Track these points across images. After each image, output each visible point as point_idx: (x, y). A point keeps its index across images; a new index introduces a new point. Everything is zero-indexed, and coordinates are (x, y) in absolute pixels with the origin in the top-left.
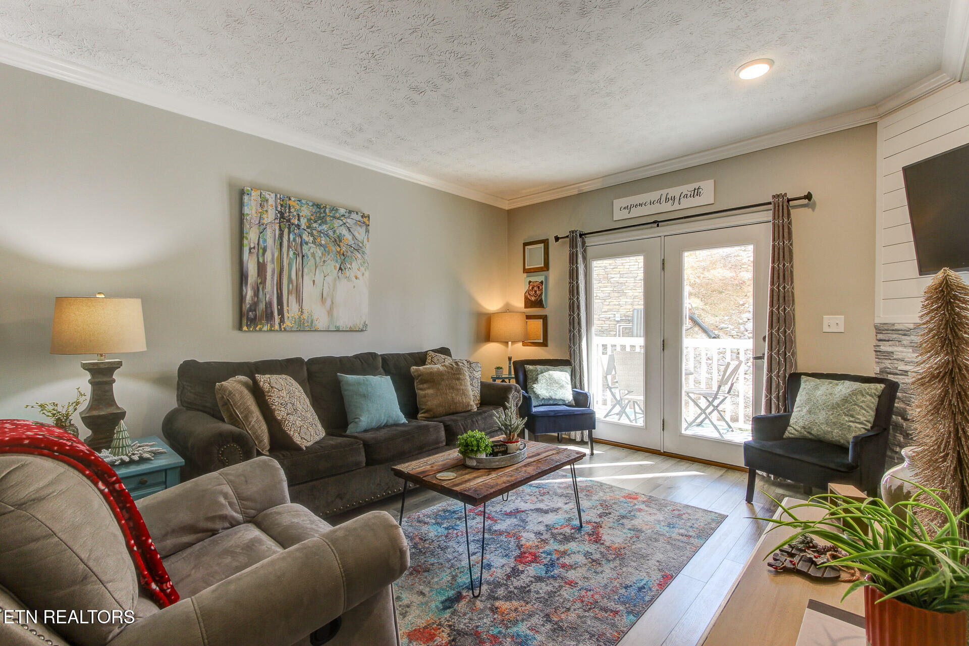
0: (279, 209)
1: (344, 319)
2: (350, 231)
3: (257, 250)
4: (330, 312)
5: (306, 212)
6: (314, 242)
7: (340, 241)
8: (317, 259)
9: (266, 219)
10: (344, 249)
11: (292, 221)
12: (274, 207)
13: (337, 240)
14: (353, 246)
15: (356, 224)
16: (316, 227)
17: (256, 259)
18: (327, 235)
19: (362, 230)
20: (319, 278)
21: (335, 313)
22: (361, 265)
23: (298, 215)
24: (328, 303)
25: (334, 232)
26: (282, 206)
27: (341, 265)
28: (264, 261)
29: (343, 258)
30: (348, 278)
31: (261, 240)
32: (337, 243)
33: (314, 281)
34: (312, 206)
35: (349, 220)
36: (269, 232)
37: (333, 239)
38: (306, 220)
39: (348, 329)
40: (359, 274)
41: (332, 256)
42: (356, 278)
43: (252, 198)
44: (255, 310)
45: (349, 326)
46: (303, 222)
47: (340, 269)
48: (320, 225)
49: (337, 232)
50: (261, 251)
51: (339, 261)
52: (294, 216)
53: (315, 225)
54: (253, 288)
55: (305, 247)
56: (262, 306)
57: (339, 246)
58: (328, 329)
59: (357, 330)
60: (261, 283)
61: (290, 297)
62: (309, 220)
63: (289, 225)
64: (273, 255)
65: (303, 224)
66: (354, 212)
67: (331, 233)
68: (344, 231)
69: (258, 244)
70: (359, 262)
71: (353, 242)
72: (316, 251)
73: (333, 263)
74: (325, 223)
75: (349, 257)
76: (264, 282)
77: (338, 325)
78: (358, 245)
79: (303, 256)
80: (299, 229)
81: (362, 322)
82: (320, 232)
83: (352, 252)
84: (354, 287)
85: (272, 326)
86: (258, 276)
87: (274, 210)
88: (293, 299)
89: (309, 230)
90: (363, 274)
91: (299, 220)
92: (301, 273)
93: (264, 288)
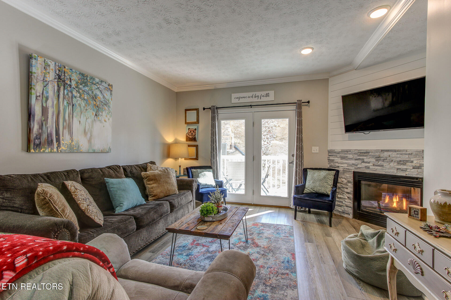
0: (57, 73)
1: (98, 145)
2: (101, 93)
3: (41, 98)
4: (90, 141)
5: (75, 77)
6: (80, 97)
7: (96, 98)
8: (82, 108)
9: (48, 78)
10: (98, 103)
11: (66, 82)
12: (54, 71)
13: (94, 97)
14: (103, 102)
15: (105, 89)
16: (81, 88)
17: (41, 104)
18: (88, 94)
19: (109, 93)
20: (83, 119)
21: (93, 141)
22: (108, 114)
23: (70, 78)
24: (89, 135)
25: (92, 92)
26: (59, 71)
27: (96, 113)
28: (46, 105)
29: (97, 108)
30: (100, 121)
31: (45, 91)
32: (94, 99)
33: (80, 121)
34: (79, 74)
35: (101, 86)
36: (50, 86)
37: (92, 97)
38: (75, 83)
39: (100, 151)
40: (107, 120)
41: (91, 107)
42: (105, 121)
43: (39, 62)
44: (40, 139)
45: (100, 150)
46: (73, 84)
47: (96, 115)
48: (84, 87)
49: (94, 92)
50: (44, 99)
51: (95, 110)
52: (67, 79)
53: (81, 86)
54: (38, 123)
55: (74, 99)
56: (45, 136)
57: (95, 101)
58: (88, 151)
59: (105, 152)
60: (44, 120)
61: (64, 131)
62: (77, 83)
63: (64, 84)
64: (53, 103)
65: (73, 85)
66: (104, 82)
67: (90, 92)
68: (98, 93)
69: (43, 94)
70: (107, 112)
71: (103, 100)
72: (82, 103)
73: (91, 111)
74: (86, 85)
75: (101, 108)
76: (46, 120)
77: (94, 148)
78: (106, 102)
79: (73, 105)
80: (71, 87)
81: (108, 148)
82: (84, 91)
83: (103, 106)
84: (104, 126)
85: (52, 149)
86: (42, 115)
87: (54, 73)
88: (66, 132)
89: (77, 89)
90: (109, 119)
91: (70, 82)
92: (71, 115)
93: (46, 124)
